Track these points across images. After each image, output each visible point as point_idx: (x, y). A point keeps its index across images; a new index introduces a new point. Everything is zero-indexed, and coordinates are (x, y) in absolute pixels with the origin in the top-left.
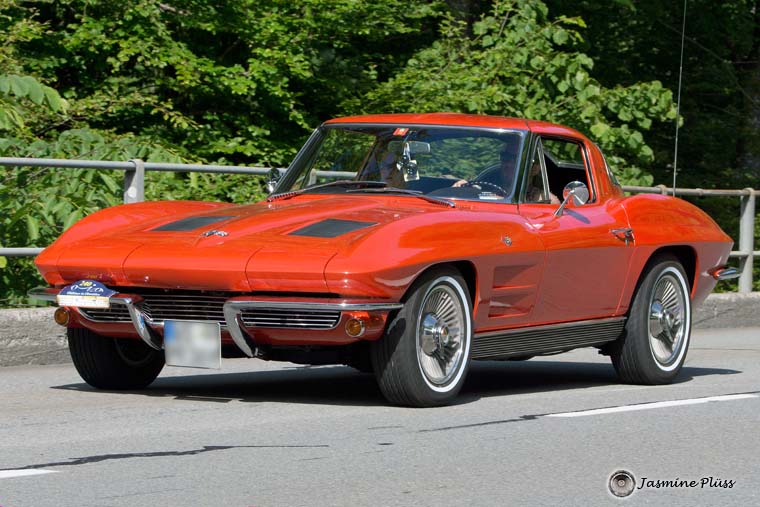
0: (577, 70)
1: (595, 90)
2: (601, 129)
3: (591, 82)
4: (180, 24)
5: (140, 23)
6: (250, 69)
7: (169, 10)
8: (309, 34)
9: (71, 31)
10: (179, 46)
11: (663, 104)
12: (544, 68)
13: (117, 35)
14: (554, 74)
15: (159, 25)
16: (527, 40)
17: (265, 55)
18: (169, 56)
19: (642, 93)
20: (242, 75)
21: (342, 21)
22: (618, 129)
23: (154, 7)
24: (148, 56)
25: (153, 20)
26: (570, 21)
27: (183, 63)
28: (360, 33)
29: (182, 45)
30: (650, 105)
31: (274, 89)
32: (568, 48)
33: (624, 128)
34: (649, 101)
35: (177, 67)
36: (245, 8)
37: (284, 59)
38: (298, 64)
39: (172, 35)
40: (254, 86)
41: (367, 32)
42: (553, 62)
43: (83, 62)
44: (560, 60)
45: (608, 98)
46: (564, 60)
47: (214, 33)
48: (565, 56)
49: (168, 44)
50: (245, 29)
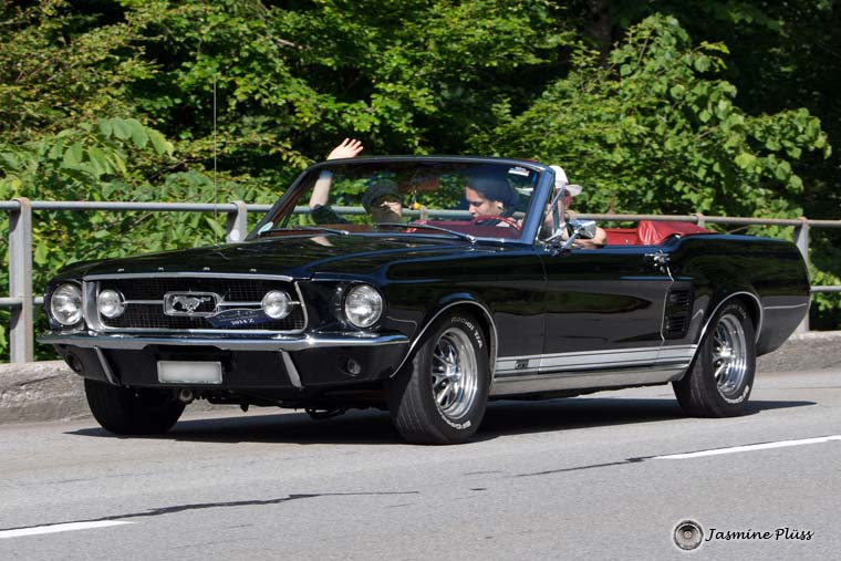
0: (719, 98)
1: (739, 119)
2: (746, 160)
3: (734, 111)
4: (298, 60)
5: (258, 60)
6: (373, 105)
7: (287, 46)
8: (433, 67)
9: (187, 70)
10: (299, 83)
11: (810, 133)
12: (684, 97)
13: (233, 73)
14: (696, 103)
15: (278, 61)
16: (667, 68)
17: (388, 90)
18: (287, 93)
19: (788, 120)
20: (366, 112)
21: (468, 53)
22: (765, 160)
23: (271, 42)
24: (266, 93)
25: (270, 56)
26: (712, 47)
27: (302, 99)
28: (487, 65)
29: (301, 81)
30: (797, 133)
31: (397, 125)
32: (710, 75)
33: (771, 158)
34: (796, 129)
35: (296, 105)
36: (367, 42)
37: (407, 94)
38: (422, 98)
39: (290, 72)
40: (377, 122)
41: (495, 64)
42: (693, 91)
43: (198, 102)
44: (701, 89)
45: (753, 128)
46: (705, 88)
47: (335, 68)
48: (707, 83)
49: (287, 80)
50: (367, 63)
